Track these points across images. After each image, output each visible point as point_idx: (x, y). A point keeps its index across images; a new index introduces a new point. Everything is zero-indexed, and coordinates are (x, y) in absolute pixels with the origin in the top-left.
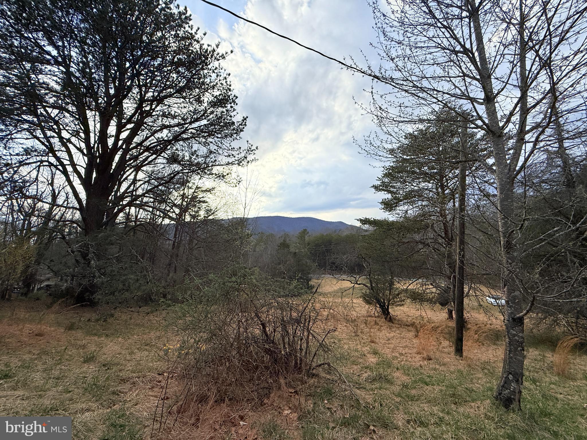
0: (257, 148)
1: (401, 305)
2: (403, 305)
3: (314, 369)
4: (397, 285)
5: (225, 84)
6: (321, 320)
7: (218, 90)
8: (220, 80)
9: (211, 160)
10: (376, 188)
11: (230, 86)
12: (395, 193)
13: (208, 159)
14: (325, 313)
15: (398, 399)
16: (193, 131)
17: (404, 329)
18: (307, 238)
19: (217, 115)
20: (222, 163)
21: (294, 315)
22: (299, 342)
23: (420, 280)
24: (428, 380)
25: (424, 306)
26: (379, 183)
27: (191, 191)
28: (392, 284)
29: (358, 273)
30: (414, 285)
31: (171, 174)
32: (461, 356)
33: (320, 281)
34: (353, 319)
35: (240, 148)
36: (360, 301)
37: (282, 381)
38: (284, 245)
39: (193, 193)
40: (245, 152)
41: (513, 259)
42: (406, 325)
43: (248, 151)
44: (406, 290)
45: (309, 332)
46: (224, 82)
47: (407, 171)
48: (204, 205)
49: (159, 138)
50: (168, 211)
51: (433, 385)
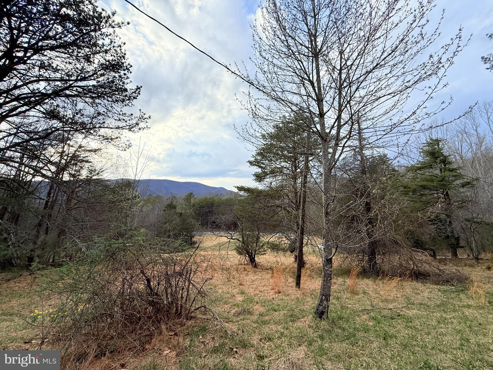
0: (150, 117)
1: (263, 254)
2: (265, 254)
3: (192, 312)
4: (262, 239)
5: (119, 51)
6: (200, 271)
7: (112, 55)
8: (114, 47)
9: (99, 121)
10: (251, 163)
11: (125, 54)
12: (264, 168)
13: (95, 121)
14: (205, 265)
15: (255, 325)
16: (79, 89)
17: (265, 273)
18: (192, 201)
19: (108, 79)
20: (111, 126)
21: (178, 269)
22: (181, 292)
23: (278, 235)
24: (277, 308)
25: (279, 253)
26: (253, 159)
27: (72, 150)
28: (258, 238)
29: (234, 230)
30: (273, 238)
31: (47, 129)
32: (299, 288)
33: (202, 237)
34: (228, 268)
35: (132, 115)
36: (234, 253)
37: (163, 327)
38: (171, 206)
39: (75, 151)
40: (137, 119)
41: (328, 220)
42: (267, 269)
43: (140, 118)
44: (268, 243)
45: (190, 282)
46: (118, 49)
47: (273, 153)
48: (87, 165)
49: (34, 90)
50: (42, 168)
51: (279, 311)
